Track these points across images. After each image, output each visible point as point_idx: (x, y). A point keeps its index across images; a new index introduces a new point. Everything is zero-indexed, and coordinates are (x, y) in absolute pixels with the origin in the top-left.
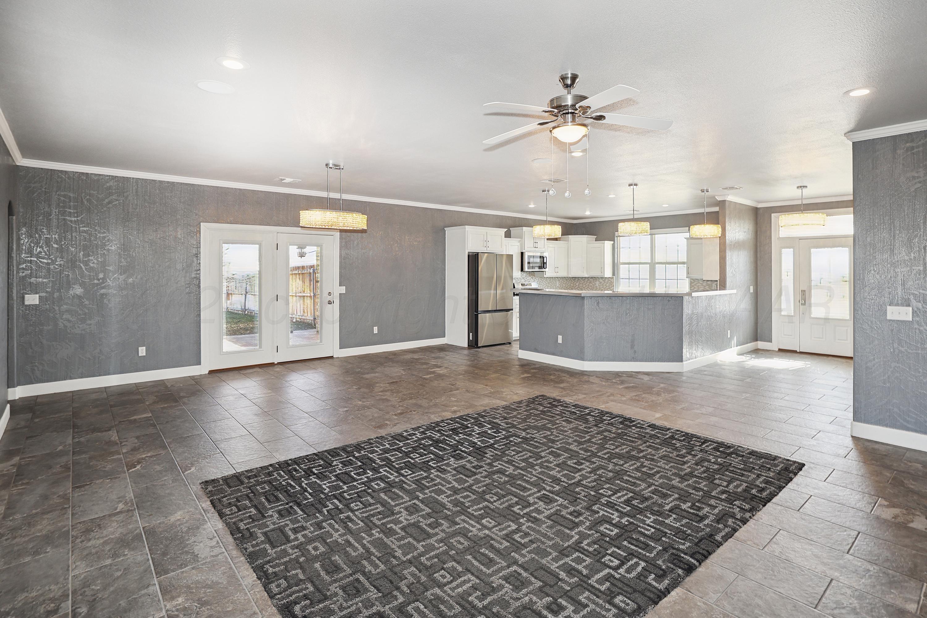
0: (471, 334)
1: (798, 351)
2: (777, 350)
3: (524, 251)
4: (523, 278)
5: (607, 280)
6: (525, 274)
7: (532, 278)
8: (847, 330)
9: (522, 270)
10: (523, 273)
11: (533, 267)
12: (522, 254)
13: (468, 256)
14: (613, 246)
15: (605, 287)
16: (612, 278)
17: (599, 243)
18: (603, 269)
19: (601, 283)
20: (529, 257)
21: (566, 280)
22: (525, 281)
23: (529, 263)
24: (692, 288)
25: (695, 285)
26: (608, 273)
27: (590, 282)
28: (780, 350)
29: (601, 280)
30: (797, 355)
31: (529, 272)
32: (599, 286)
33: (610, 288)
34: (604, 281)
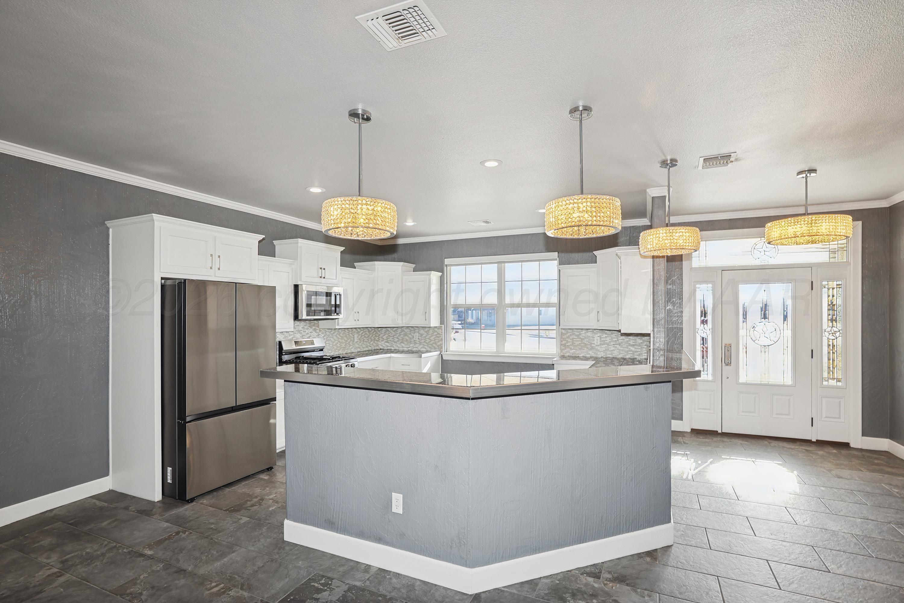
0: (169, 469)
1: (720, 431)
2: (689, 430)
3: (299, 283)
4: (299, 331)
5: (431, 331)
6: (302, 324)
7: (315, 330)
8: (789, 400)
9: (296, 317)
10: (297, 323)
11: (315, 313)
12: (296, 287)
13: (163, 287)
14: (442, 279)
15: (428, 341)
16: (440, 328)
17: (421, 275)
18: (426, 313)
19: (422, 335)
20: (310, 294)
21: (369, 331)
22: (302, 337)
23: (309, 305)
24: (564, 342)
25: (568, 337)
26: (435, 322)
27: (405, 335)
28: (696, 432)
29: (422, 332)
30: (719, 439)
31: (310, 320)
32: (419, 340)
33: (437, 343)
34: (427, 332)
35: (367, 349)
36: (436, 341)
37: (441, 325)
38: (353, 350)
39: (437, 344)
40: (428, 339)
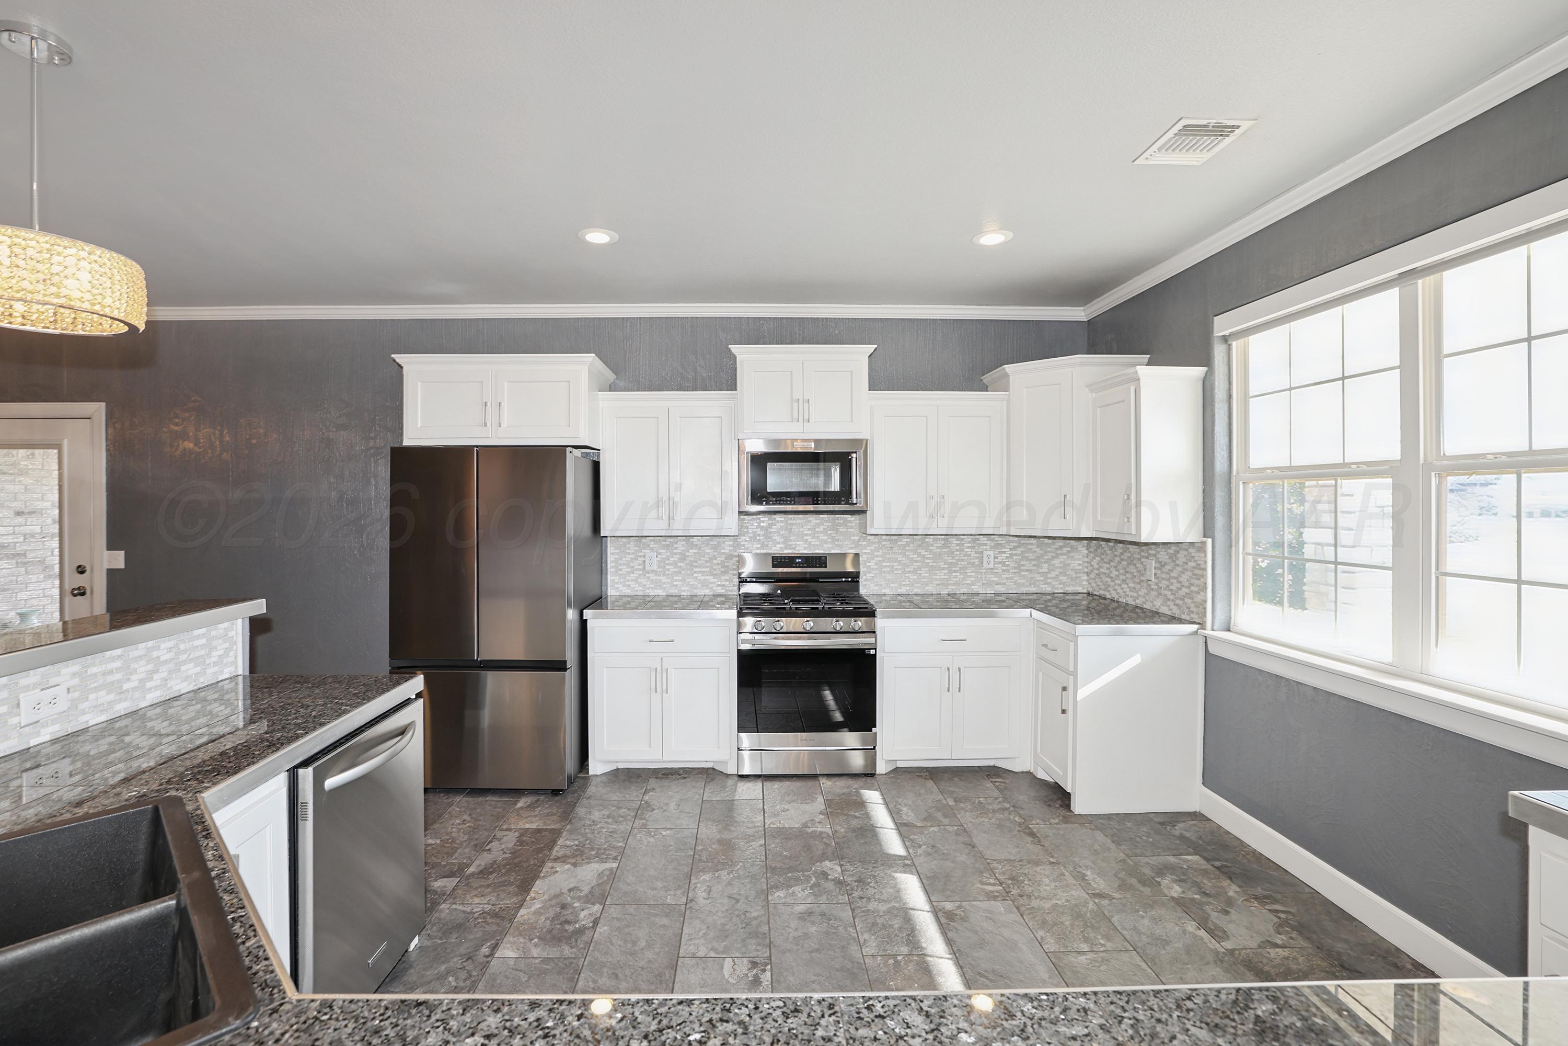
3: (740, 436)
5: (1182, 555)
14: (1205, 387)
16: (1202, 547)
27: (1131, 561)
29: (1163, 556)
32: (1157, 581)
33: (1194, 595)
34: (1174, 557)
35: (1034, 590)
36: (1193, 588)
37: (1204, 539)
38: (976, 588)
39: (1195, 600)
40: (1175, 581)
